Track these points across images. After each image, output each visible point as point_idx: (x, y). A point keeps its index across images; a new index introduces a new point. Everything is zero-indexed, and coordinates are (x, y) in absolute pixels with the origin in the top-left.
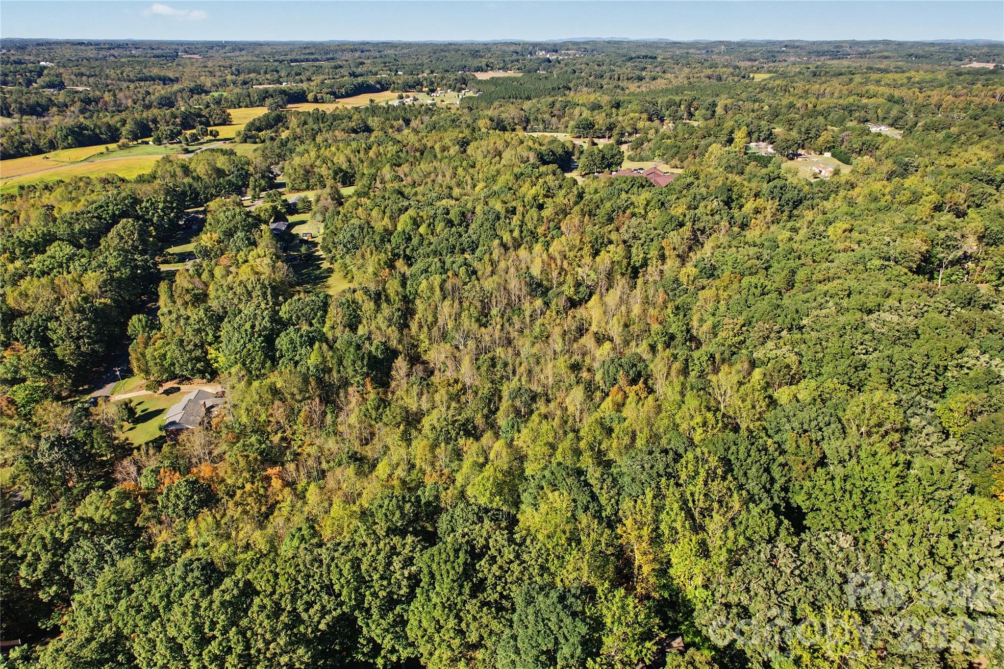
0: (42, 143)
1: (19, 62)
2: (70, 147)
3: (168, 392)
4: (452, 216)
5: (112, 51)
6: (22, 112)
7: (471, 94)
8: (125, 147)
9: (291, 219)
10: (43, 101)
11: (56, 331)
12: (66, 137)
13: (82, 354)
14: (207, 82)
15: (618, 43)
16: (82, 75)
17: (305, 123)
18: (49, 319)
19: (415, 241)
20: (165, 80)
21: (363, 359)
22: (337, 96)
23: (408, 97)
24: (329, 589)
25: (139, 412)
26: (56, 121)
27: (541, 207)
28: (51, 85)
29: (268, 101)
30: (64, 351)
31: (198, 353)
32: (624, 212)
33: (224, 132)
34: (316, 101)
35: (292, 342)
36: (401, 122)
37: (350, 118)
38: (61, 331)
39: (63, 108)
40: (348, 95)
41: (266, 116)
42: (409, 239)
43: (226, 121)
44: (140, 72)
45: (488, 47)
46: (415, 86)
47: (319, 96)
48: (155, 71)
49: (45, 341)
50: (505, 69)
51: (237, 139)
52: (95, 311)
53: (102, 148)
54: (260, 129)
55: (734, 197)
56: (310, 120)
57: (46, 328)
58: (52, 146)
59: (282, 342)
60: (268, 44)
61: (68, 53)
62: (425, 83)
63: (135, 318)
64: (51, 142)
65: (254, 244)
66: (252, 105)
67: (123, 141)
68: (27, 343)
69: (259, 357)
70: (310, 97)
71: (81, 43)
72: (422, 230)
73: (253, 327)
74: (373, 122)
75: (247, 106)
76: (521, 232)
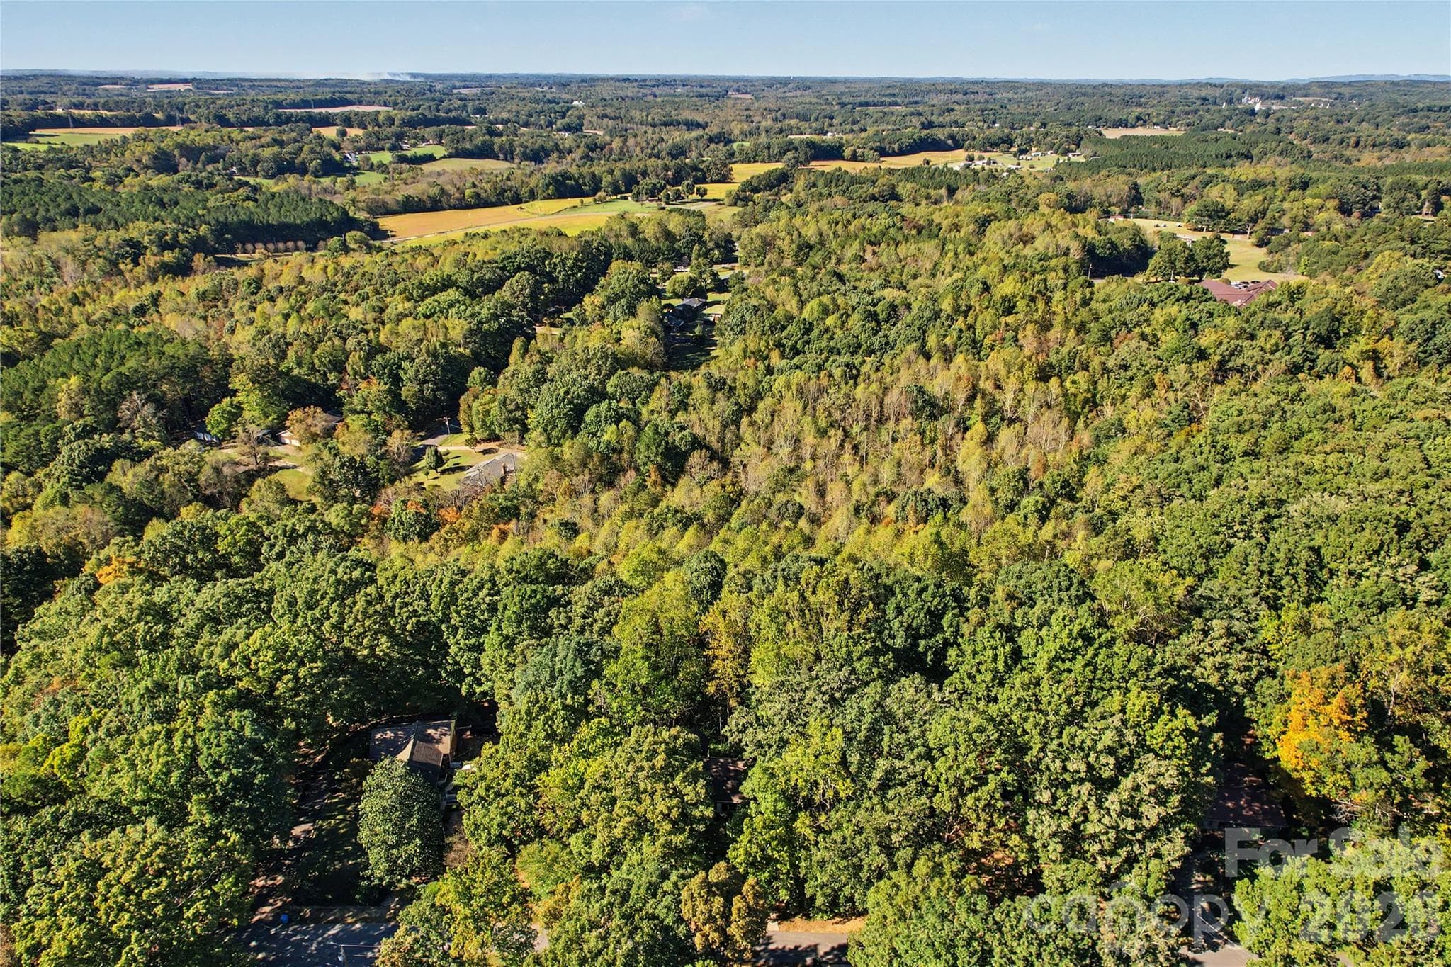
0: (524, 191)
1: (553, 101)
2: (549, 197)
3: (485, 452)
4: (879, 309)
5: (655, 90)
6: (525, 157)
7: (1081, 159)
8: (602, 201)
9: (712, 297)
10: (549, 145)
11: (408, 371)
12: (548, 186)
13: (422, 398)
14: (736, 128)
15: (1412, 85)
16: (606, 116)
17: (814, 185)
18: (405, 359)
19: (815, 333)
20: (691, 125)
21: (659, 445)
22: (883, 153)
23: (981, 158)
24: (425, 596)
25: (449, 465)
26: (551, 167)
27: (1010, 310)
28: (567, 128)
29: (790, 155)
30: (408, 390)
31: (518, 414)
32: (1130, 331)
33: (716, 190)
34: (854, 158)
35: (597, 415)
36: (943, 191)
37: (874, 182)
38: (411, 372)
39: (563, 153)
40: (902, 153)
41: (769, 173)
42: (808, 330)
43: (724, 179)
44: (669, 115)
45: (1162, 89)
46: (1005, 143)
47: (859, 152)
48: (687, 115)
49: (396, 380)
50: (1165, 124)
51: (726, 201)
52: (449, 358)
53: (576, 201)
54: (756, 190)
55: (1343, 331)
56: (821, 182)
57: (400, 367)
58: (532, 196)
59: (589, 416)
60: (845, 81)
61: (606, 91)
62: (1018, 141)
63: (477, 370)
64: (532, 191)
65: (633, 314)
66: (770, 159)
67: (601, 194)
68: (380, 378)
69: (562, 423)
70: (847, 152)
71: (626, 80)
72: (830, 321)
73: (567, 393)
74: (904, 189)
75: (763, 161)
76: (960, 338)
